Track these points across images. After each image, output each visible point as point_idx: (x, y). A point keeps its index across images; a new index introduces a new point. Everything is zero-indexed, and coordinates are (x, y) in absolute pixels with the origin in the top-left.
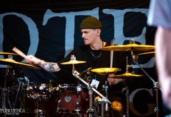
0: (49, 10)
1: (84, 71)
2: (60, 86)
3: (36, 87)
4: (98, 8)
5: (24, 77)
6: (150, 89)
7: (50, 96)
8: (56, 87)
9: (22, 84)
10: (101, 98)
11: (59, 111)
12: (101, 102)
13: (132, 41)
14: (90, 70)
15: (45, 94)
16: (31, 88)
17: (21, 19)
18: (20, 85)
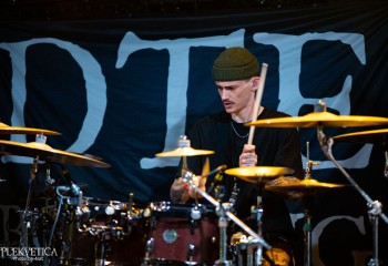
0: (130, 35)
2: (152, 205)
4: (243, 31)
5: (70, 185)
6: (357, 217)
7: (130, 229)
8: (144, 208)
9: (65, 201)
10: (248, 235)
11: (149, 263)
12: (247, 245)
13: (320, 105)
14: (223, 170)
15: (119, 225)
16: (86, 210)
18: (61, 202)
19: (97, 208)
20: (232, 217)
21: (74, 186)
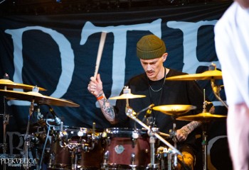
0: (88, 24)
1: (144, 110)
2: (107, 130)
4: (160, 20)
5: (54, 118)
7: (93, 145)
8: (102, 132)
9: (52, 128)
10: (168, 147)
11: (106, 166)
12: (168, 154)
13: (212, 66)
14: (152, 107)
15: (86, 143)
16: (66, 133)
17: (48, 36)
18: (49, 129)
19: (72, 132)
20: (158, 136)
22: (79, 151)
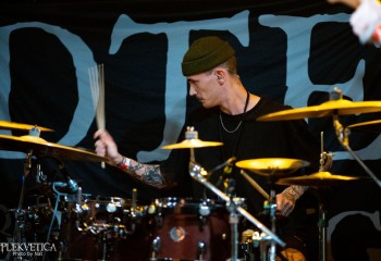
0: (124, 17)
1: (219, 167)
2: (157, 202)
3: (97, 205)
4: (247, 13)
5: (67, 181)
7: (133, 226)
8: (149, 204)
9: (62, 198)
10: (260, 231)
12: (259, 242)
13: (335, 93)
14: (234, 162)
15: (121, 223)
16: (86, 207)
17: (54, 39)
18: (58, 200)
20: (243, 212)
21: (71, 182)
22: (109, 236)
